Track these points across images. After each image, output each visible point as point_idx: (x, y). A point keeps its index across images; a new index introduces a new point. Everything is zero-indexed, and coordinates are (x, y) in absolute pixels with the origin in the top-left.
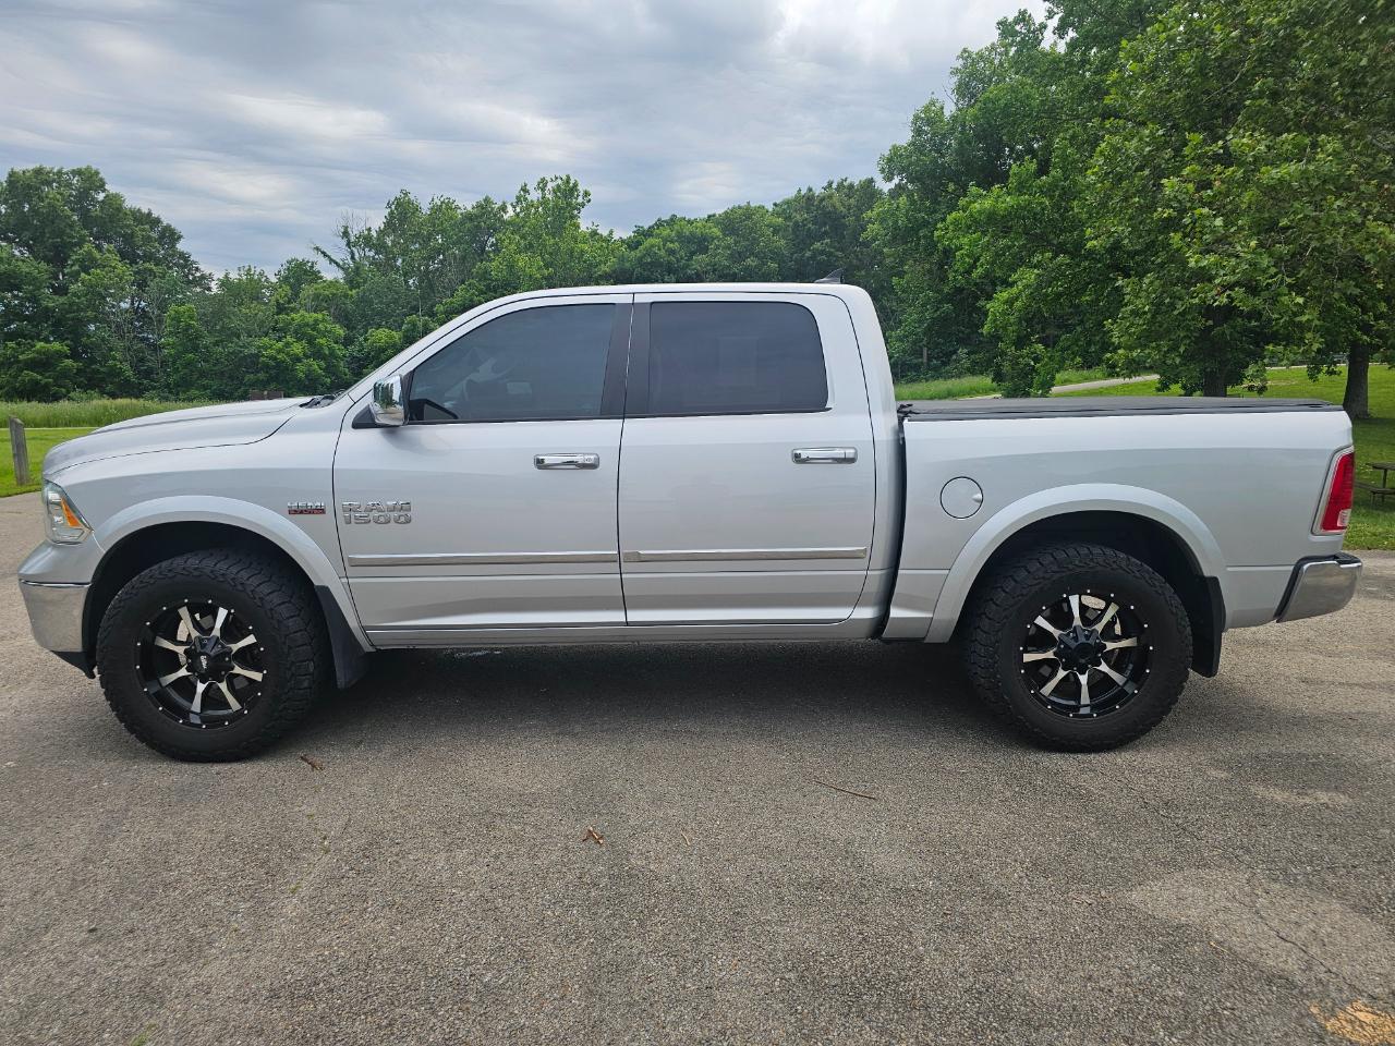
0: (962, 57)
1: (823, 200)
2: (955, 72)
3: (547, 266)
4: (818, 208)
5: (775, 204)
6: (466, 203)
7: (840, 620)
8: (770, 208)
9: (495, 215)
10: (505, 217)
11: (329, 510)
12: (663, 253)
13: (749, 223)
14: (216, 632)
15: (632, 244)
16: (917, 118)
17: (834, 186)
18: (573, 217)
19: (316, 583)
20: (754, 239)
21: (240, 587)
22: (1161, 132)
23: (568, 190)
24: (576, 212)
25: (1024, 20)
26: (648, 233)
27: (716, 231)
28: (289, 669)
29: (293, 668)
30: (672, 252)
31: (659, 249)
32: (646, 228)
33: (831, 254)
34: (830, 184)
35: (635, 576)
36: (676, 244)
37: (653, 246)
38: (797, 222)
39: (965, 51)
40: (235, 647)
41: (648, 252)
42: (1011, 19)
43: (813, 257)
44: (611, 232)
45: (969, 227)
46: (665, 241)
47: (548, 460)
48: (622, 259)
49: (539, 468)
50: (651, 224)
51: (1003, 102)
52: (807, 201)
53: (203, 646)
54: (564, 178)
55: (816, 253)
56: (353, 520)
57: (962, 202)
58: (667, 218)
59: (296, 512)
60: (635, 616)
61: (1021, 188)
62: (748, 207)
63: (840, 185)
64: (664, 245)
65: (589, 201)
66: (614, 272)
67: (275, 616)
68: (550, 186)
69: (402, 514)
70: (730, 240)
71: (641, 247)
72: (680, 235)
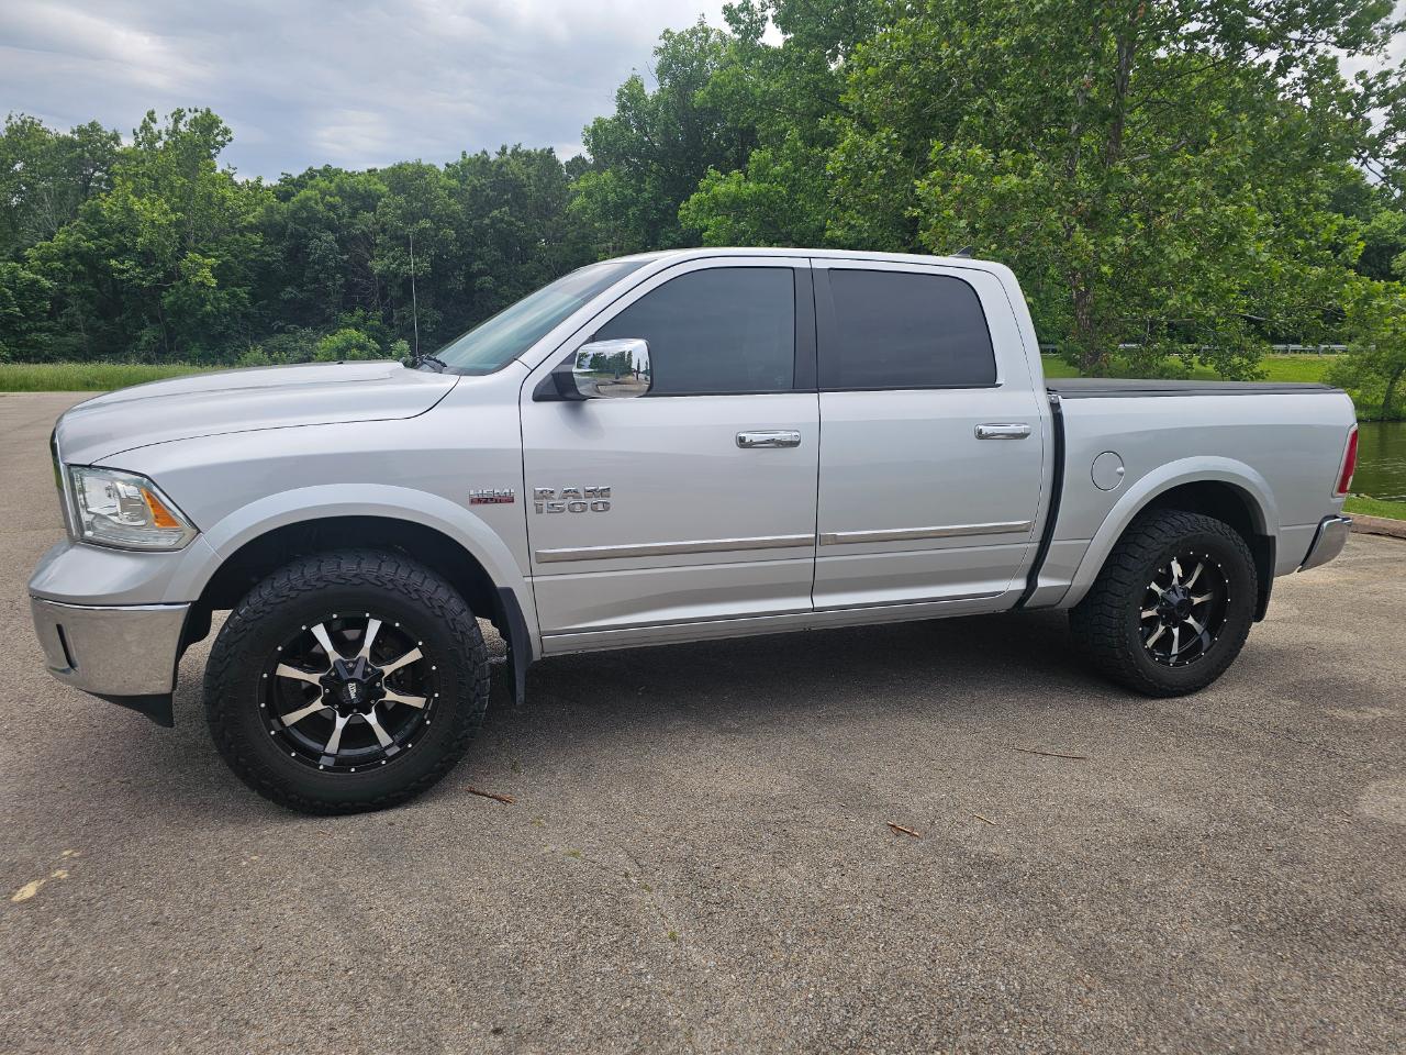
0: (665, 39)
1: (501, 166)
2: (659, 51)
3: (174, 210)
4: (497, 175)
5: (447, 165)
6: (61, 128)
7: (1000, 593)
8: (442, 168)
9: (104, 145)
10: (117, 149)
11: (519, 499)
12: (321, 207)
13: (423, 182)
14: (365, 652)
15: (284, 196)
16: (621, 93)
17: (509, 152)
18: (211, 157)
19: (499, 584)
20: (428, 199)
21: (414, 596)
22: (895, 136)
23: (208, 125)
24: (213, 151)
25: (747, 9)
26: (300, 183)
27: (384, 189)
28: (473, 689)
29: (477, 687)
30: (332, 207)
31: (317, 203)
32: (295, 176)
33: (511, 224)
34: (504, 149)
35: (829, 559)
36: (337, 198)
37: (309, 199)
38: (474, 186)
39: (667, 31)
40: (388, 670)
41: (304, 205)
42: (735, 6)
43: (493, 225)
44: (259, 180)
45: (711, 210)
46: (324, 193)
47: (749, 437)
48: (270, 210)
49: (742, 447)
50: (301, 173)
51: (730, 88)
52: (481, 164)
53: (351, 671)
54: (204, 111)
55: (494, 221)
56: (545, 509)
57: (703, 184)
58: (320, 167)
59: (479, 501)
60: (822, 601)
61: (761, 175)
62: (419, 165)
63: (515, 153)
64: (323, 199)
65: (230, 140)
66: (262, 224)
67: (458, 626)
68: (189, 117)
69: (599, 499)
70: (401, 199)
71: (294, 199)
72: (341, 191)
